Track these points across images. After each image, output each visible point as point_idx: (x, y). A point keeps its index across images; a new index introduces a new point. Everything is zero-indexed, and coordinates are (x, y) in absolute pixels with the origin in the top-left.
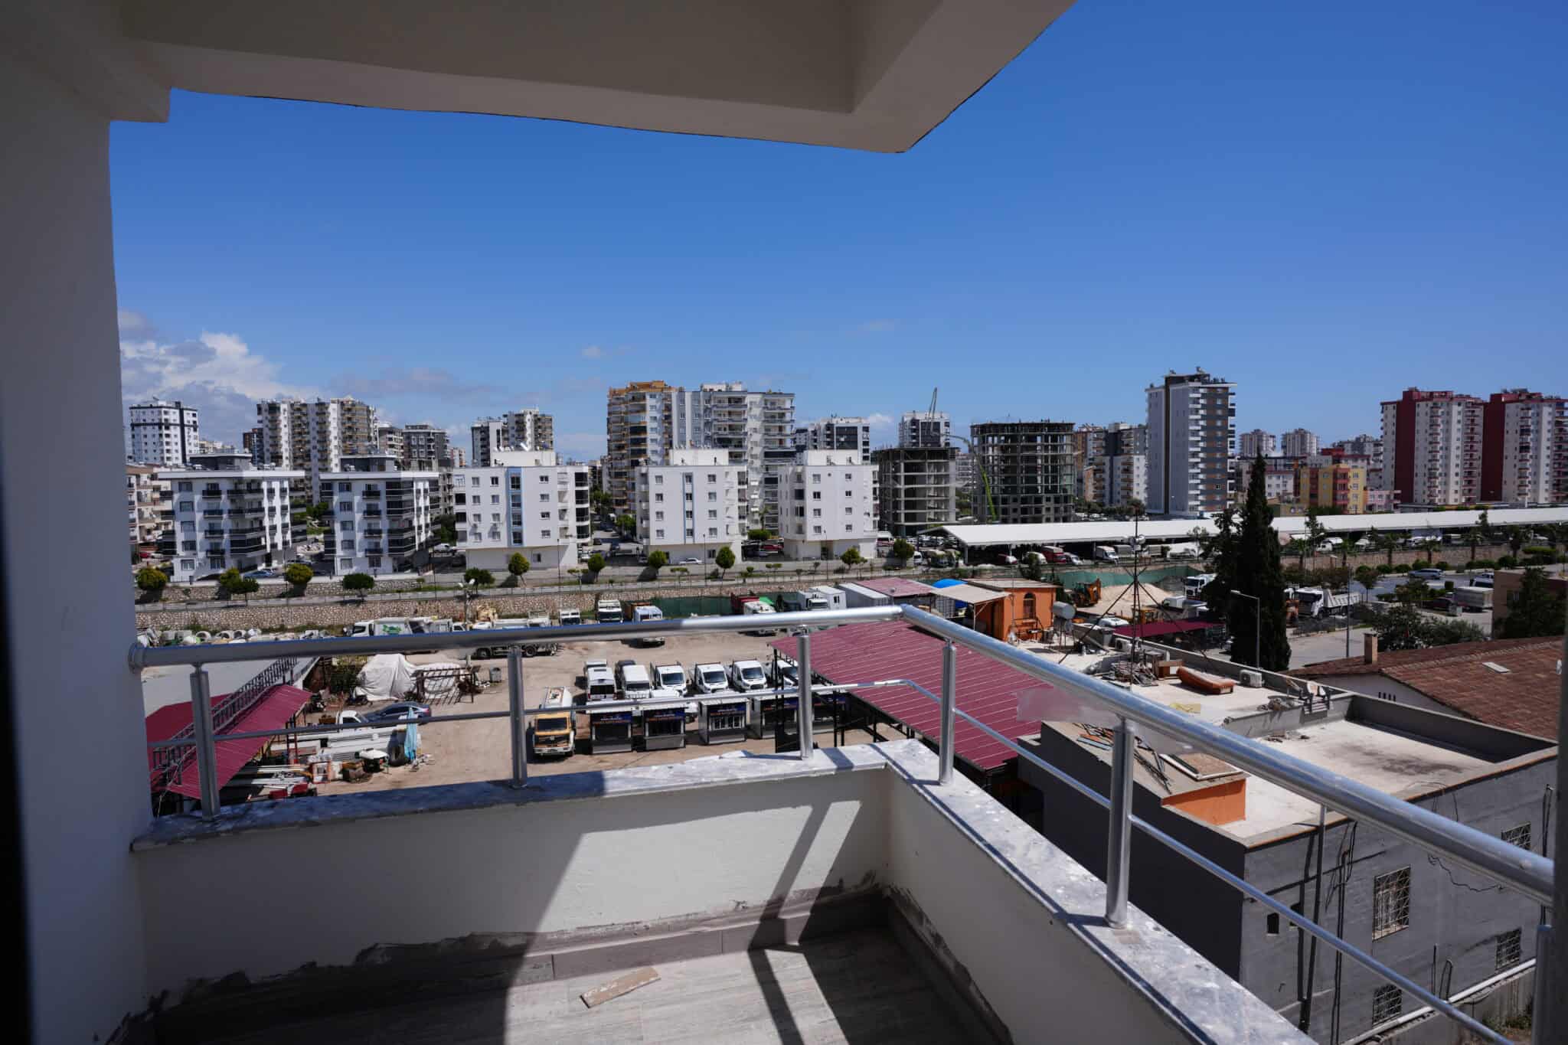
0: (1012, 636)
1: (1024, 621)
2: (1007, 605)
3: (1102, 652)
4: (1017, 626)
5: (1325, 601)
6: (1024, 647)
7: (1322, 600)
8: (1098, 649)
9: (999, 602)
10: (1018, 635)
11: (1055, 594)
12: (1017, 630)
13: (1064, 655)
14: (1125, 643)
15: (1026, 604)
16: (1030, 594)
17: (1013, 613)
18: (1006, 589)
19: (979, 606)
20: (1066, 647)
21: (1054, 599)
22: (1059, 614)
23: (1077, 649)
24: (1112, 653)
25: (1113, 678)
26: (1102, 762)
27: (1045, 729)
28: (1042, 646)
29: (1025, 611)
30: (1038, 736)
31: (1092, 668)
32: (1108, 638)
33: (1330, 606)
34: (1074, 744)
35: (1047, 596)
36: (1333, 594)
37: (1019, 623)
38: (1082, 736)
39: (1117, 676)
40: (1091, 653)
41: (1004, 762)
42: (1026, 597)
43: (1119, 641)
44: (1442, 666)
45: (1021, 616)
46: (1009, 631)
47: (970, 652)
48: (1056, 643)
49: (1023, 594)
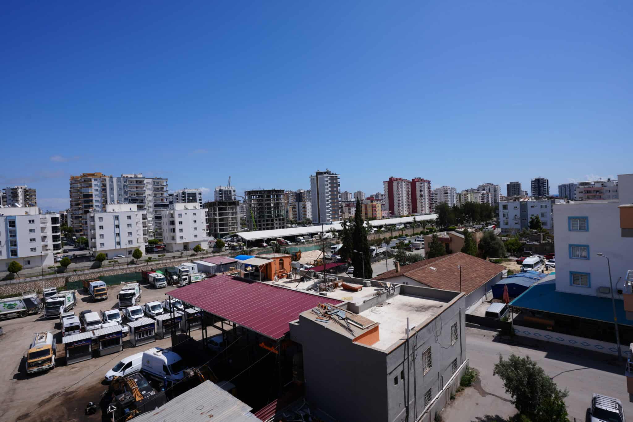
0: (276, 277)
1: (280, 271)
2: (273, 265)
3: (311, 280)
4: (277, 273)
5: (376, 251)
6: (280, 282)
7: (375, 251)
8: (310, 279)
9: (270, 264)
10: (278, 277)
11: (291, 258)
12: (277, 275)
13: (298, 283)
14: (320, 275)
15: (280, 264)
16: (281, 259)
17: (275, 268)
18: (272, 258)
19: (262, 266)
20: (297, 279)
21: (291, 260)
22: (294, 266)
23: (302, 280)
24: (316, 280)
25: (319, 290)
26: (327, 328)
27: (301, 317)
28: (288, 280)
29: (280, 267)
30: (298, 320)
31: (310, 287)
32: (313, 274)
33: (378, 252)
34: (314, 322)
35: (288, 259)
36: (379, 248)
37: (278, 272)
38: (317, 318)
39: (320, 289)
40: (308, 281)
41: (284, 334)
42: (280, 261)
43: (317, 275)
44: (419, 270)
45: (278, 269)
46: (274, 276)
47: (260, 287)
48: (293, 279)
49: (279, 260)
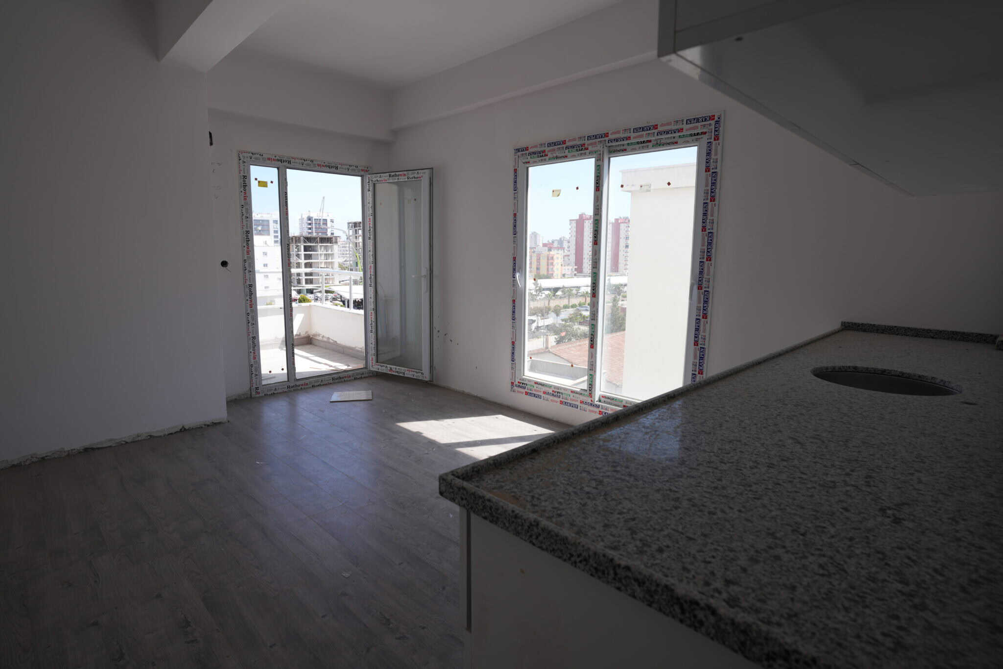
5: (537, 323)
7: (536, 323)
36: (542, 319)
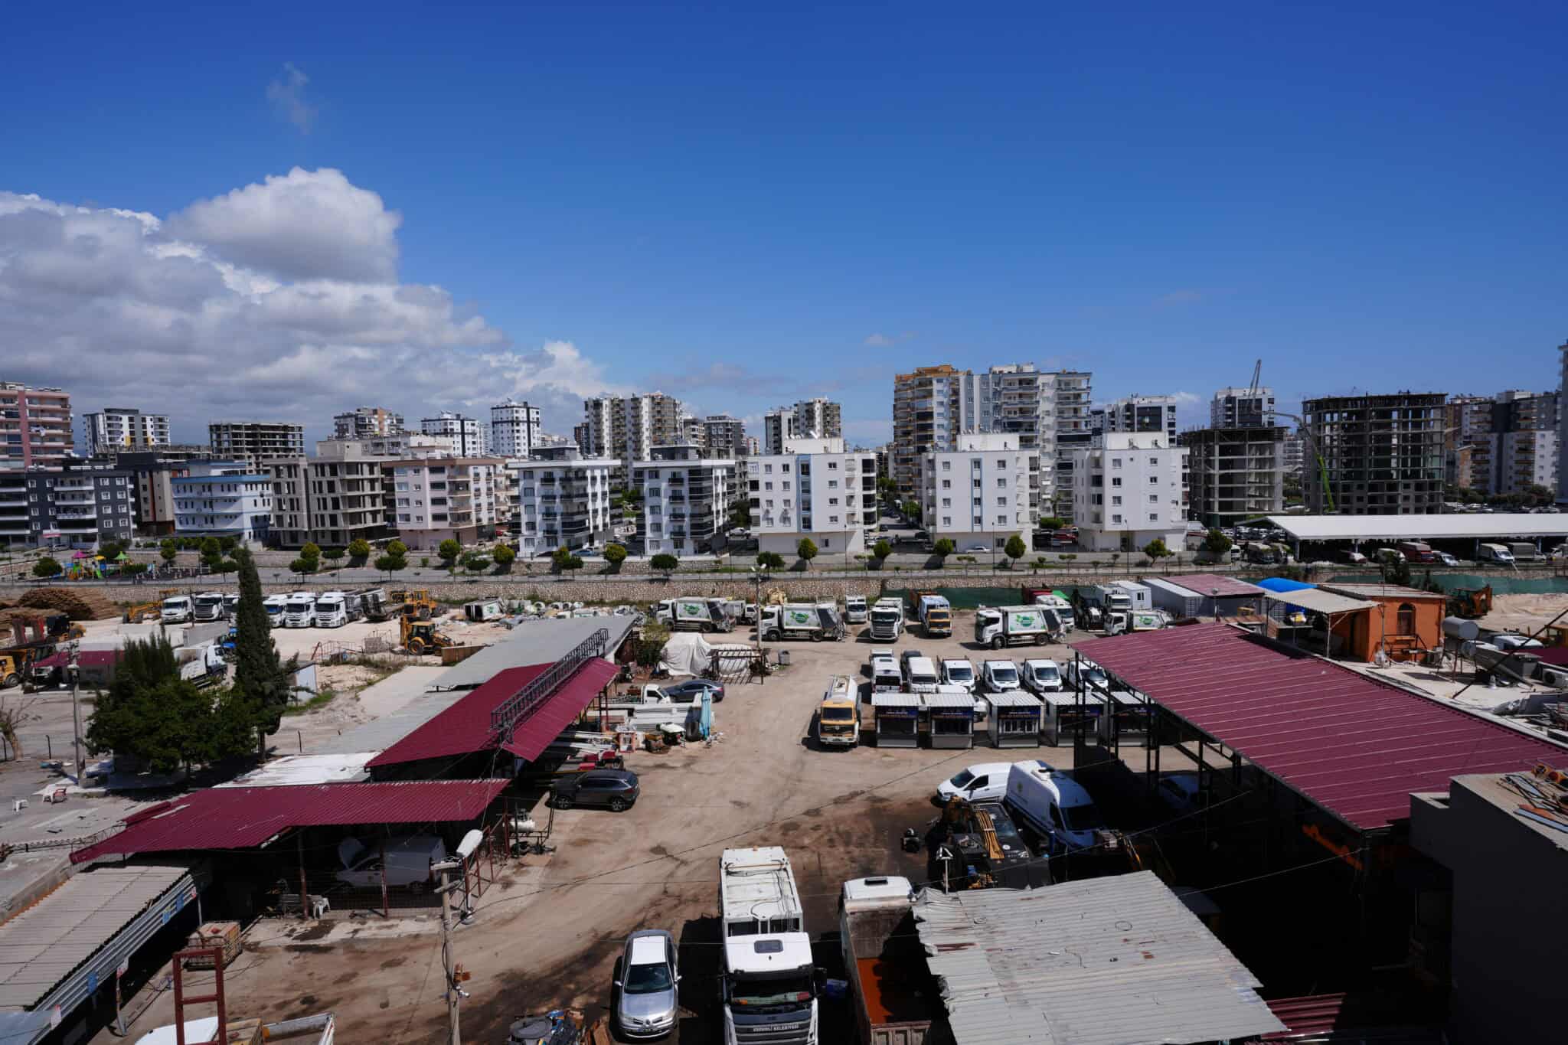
0: (1381, 655)
1: (1398, 638)
2: (1374, 618)
3: (1520, 684)
4: (1387, 643)
6: (1396, 672)
8: (1514, 681)
9: (1364, 613)
10: (1389, 654)
11: (1443, 607)
12: (1388, 648)
13: (1463, 686)
14: (1560, 676)
15: (1400, 617)
16: (1406, 605)
17: (1383, 627)
18: (1373, 598)
19: (1336, 616)
20: (1461, 674)
21: (1443, 612)
22: (1453, 632)
23: (1481, 679)
24: (1540, 689)
25: (1548, 723)
26: (1562, 849)
27: (1455, 788)
28: (1425, 670)
29: (1400, 627)
30: (1446, 795)
31: (1511, 708)
32: (1529, 667)
34: (1509, 816)
35: (1433, 609)
37: (1390, 639)
38: (1522, 807)
39: (1555, 721)
40: (1504, 686)
41: (1389, 822)
42: (1401, 608)
43: (1549, 673)
45: (1394, 631)
46: (1376, 650)
47: (1324, 672)
48: (1446, 669)
49: (1398, 605)
